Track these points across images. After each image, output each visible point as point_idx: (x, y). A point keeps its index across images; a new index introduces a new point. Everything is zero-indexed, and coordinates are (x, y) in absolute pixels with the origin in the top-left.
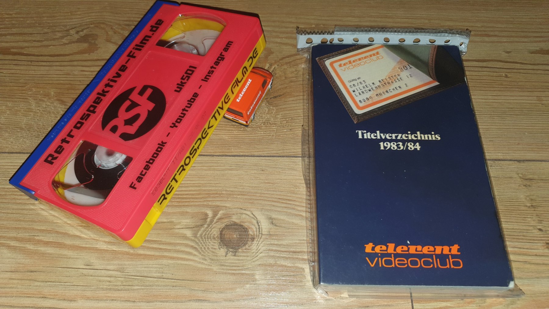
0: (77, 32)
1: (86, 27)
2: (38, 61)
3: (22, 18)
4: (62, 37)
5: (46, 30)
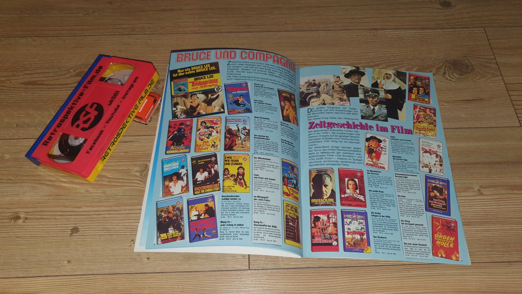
0: (74, 71)
1: (79, 67)
2: (53, 88)
3: (42, 63)
4: (66, 74)
5: (56, 70)
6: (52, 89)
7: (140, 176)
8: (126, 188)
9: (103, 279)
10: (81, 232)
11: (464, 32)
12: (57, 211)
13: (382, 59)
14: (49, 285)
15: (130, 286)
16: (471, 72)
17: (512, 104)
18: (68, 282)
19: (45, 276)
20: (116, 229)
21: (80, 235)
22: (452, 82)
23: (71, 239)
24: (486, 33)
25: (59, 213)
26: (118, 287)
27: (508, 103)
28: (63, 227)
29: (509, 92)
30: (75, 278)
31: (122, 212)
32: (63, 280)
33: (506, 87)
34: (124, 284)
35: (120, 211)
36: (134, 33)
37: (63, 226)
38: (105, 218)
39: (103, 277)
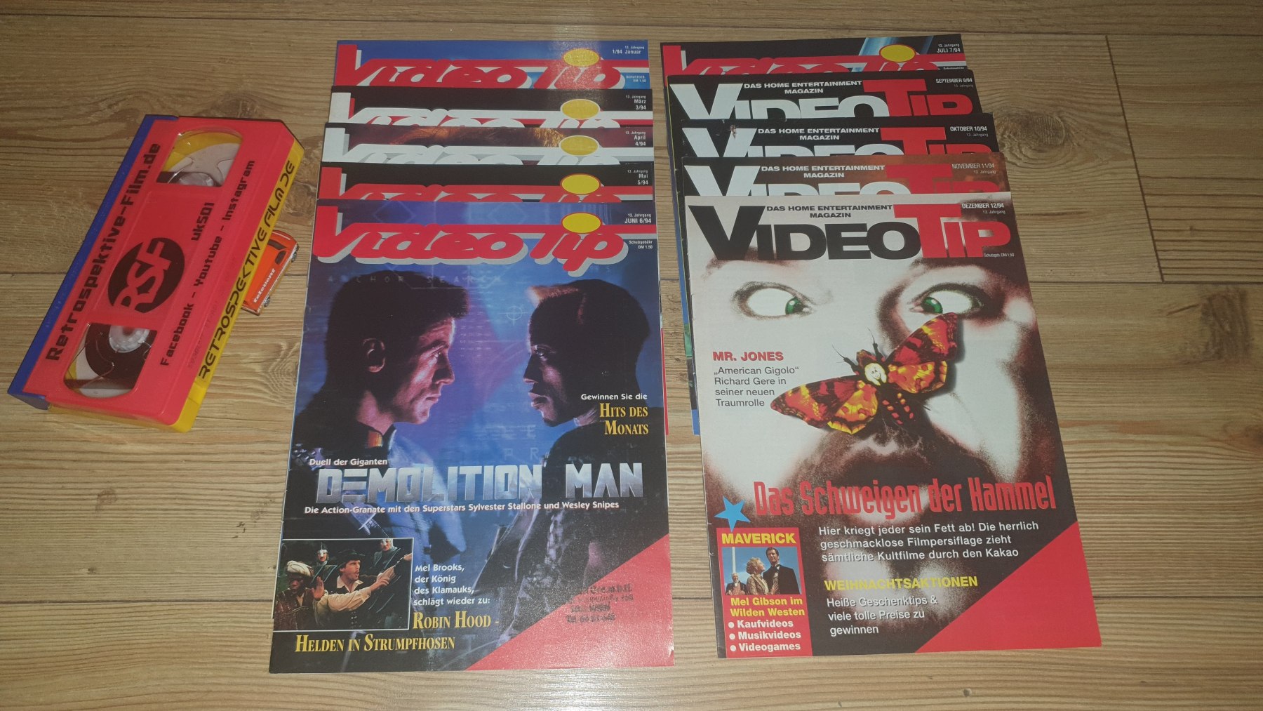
0: (110, 106)
1: (121, 98)
5: (65, 103)
6: (55, 152)
7: (263, 374)
8: (229, 400)
9: (172, 613)
10: (121, 502)
11: (1060, 43)
12: (67, 451)
14: (44, 623)
15: (232, 629)
16: (1063, 144)
17: (1150, 227)
18: (90, 617)
19: (35, 602)
20: (203, 497)
21: (118, 509)
22: (1016, 168)
23: (97, 517)
24: (1109, 49)
25: (71, 456)
26: (205, 630)
27: (1141, 226)
28: (80, 489)
29: (1146, 197)
30: (106, 608)
31: (217, 456)
32: (78, 612)
33: (1141, 186)
34: (218, 625)
35: (214, 454)
36: (258, 15)
37: (79, 486)
38: (177, 469)
39: (174, 607)
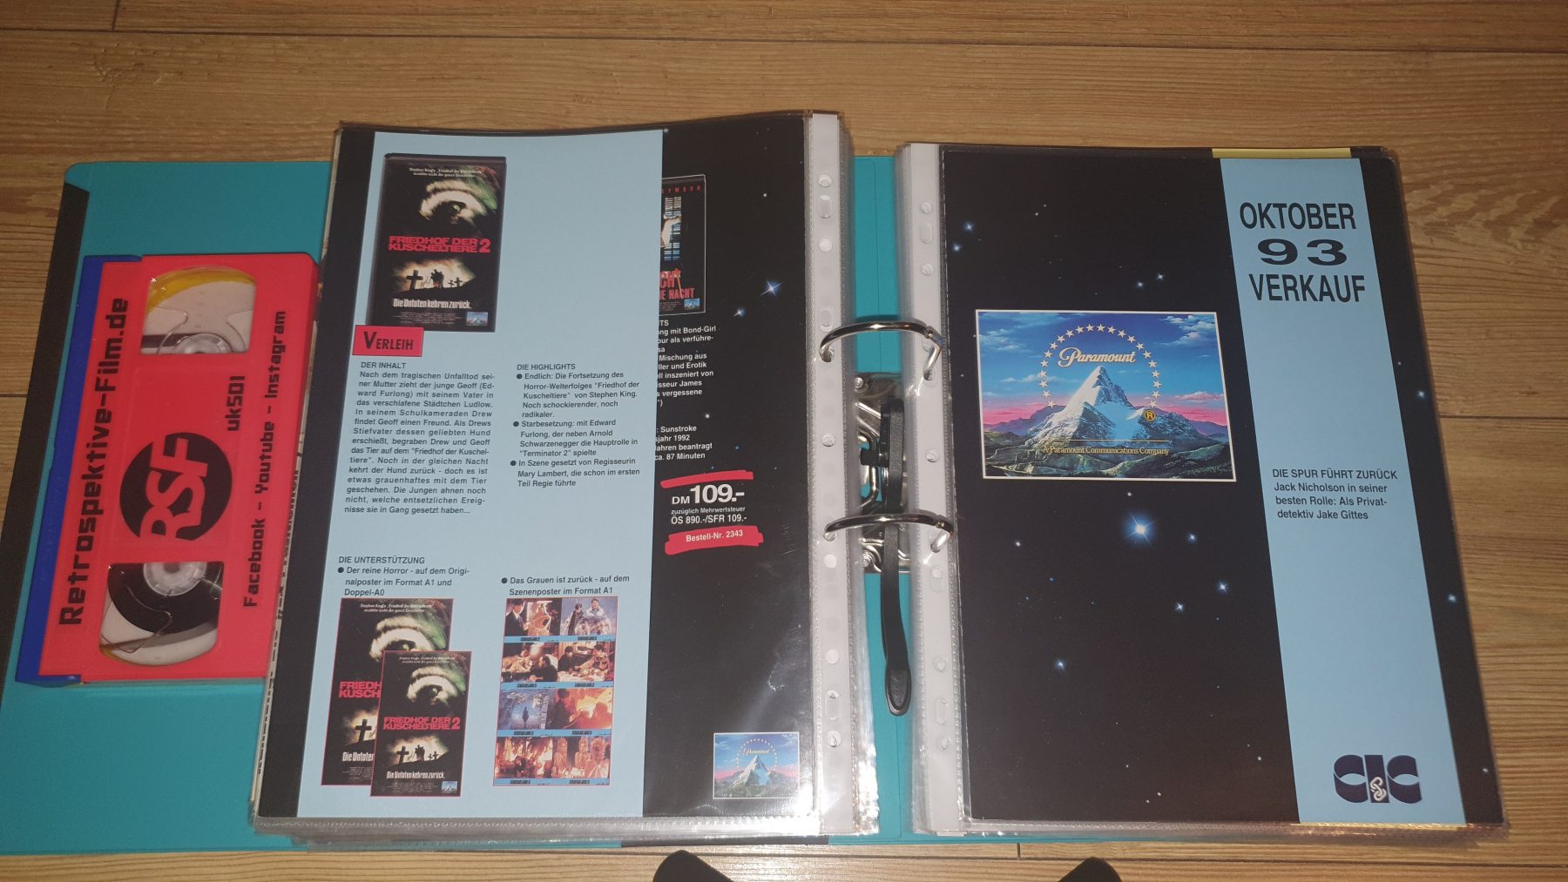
13: (1438, 164)
